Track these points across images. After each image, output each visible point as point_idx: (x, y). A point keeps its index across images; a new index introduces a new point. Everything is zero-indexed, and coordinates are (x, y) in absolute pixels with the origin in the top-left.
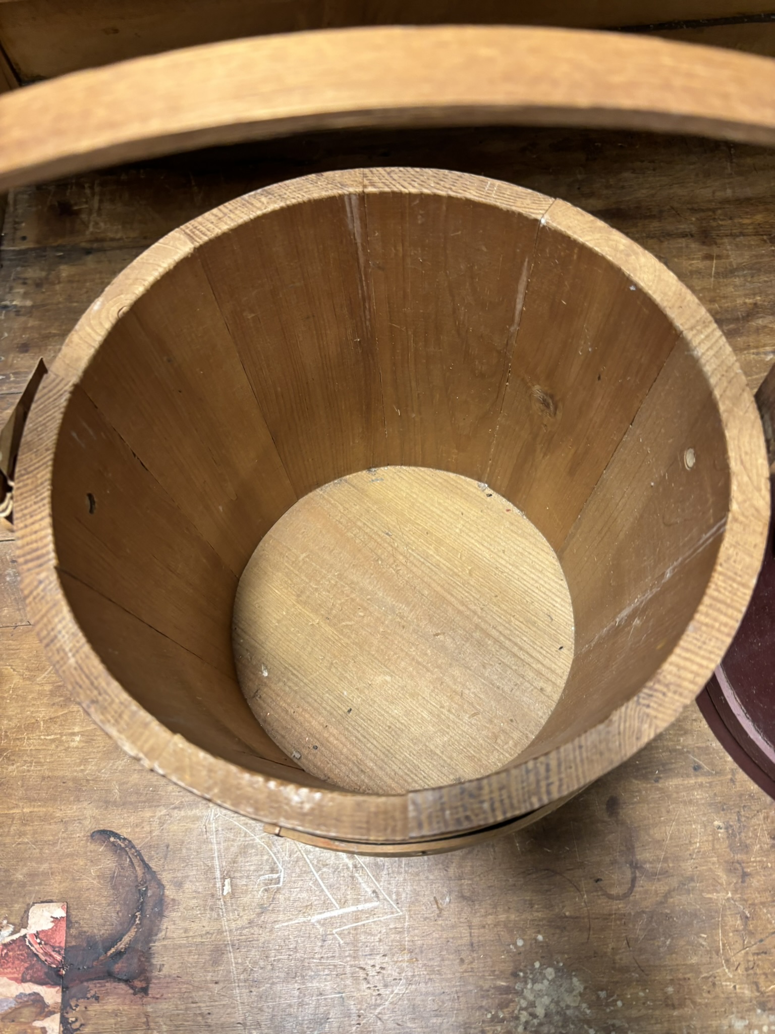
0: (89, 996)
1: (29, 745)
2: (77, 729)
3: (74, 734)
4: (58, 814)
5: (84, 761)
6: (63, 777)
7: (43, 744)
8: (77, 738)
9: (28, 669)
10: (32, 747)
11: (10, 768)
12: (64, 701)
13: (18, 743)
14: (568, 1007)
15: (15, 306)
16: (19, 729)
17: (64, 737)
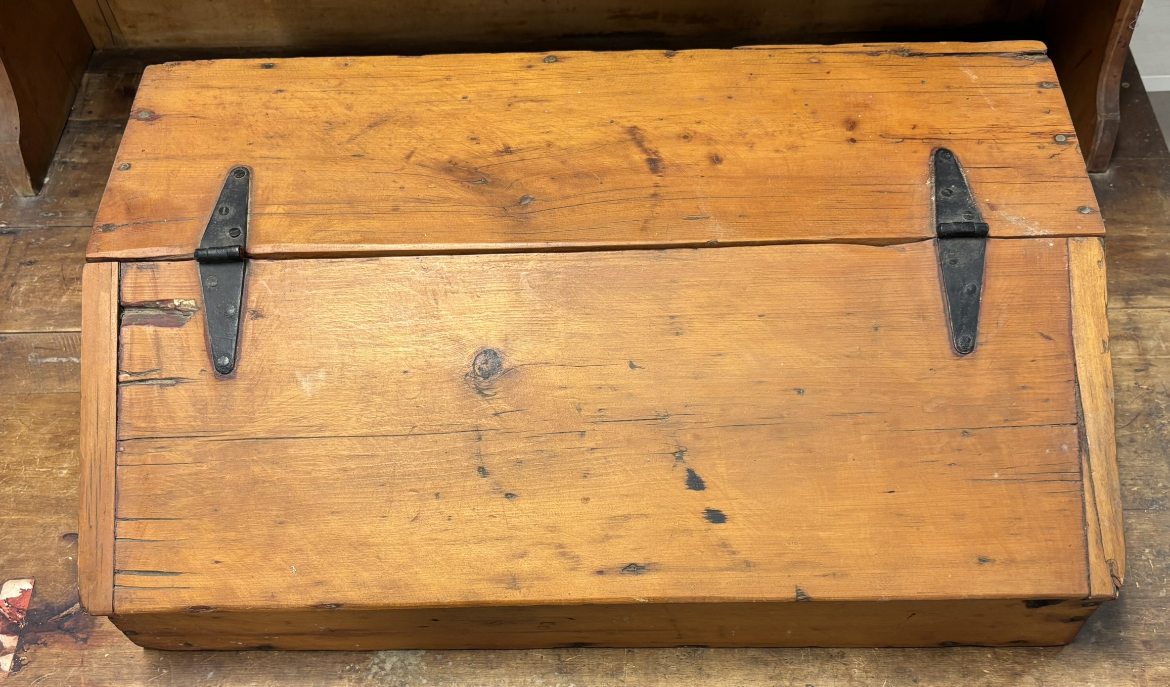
0: (39, 642)
1: (25, 474)
2: (65, 465)
3: (63, 468)
4: (40, 521)
5: (68, 487)
6: (49, 497)
7: (37, 474)
8: (65, 472)
9: (34, 423)
10: (27, 476)
11: (7, 489)
12: (59, 446)
13: (17, 472)
14: (410, 664)
15: (74, 162)
16: (19, 463)
17: (54, 471)
